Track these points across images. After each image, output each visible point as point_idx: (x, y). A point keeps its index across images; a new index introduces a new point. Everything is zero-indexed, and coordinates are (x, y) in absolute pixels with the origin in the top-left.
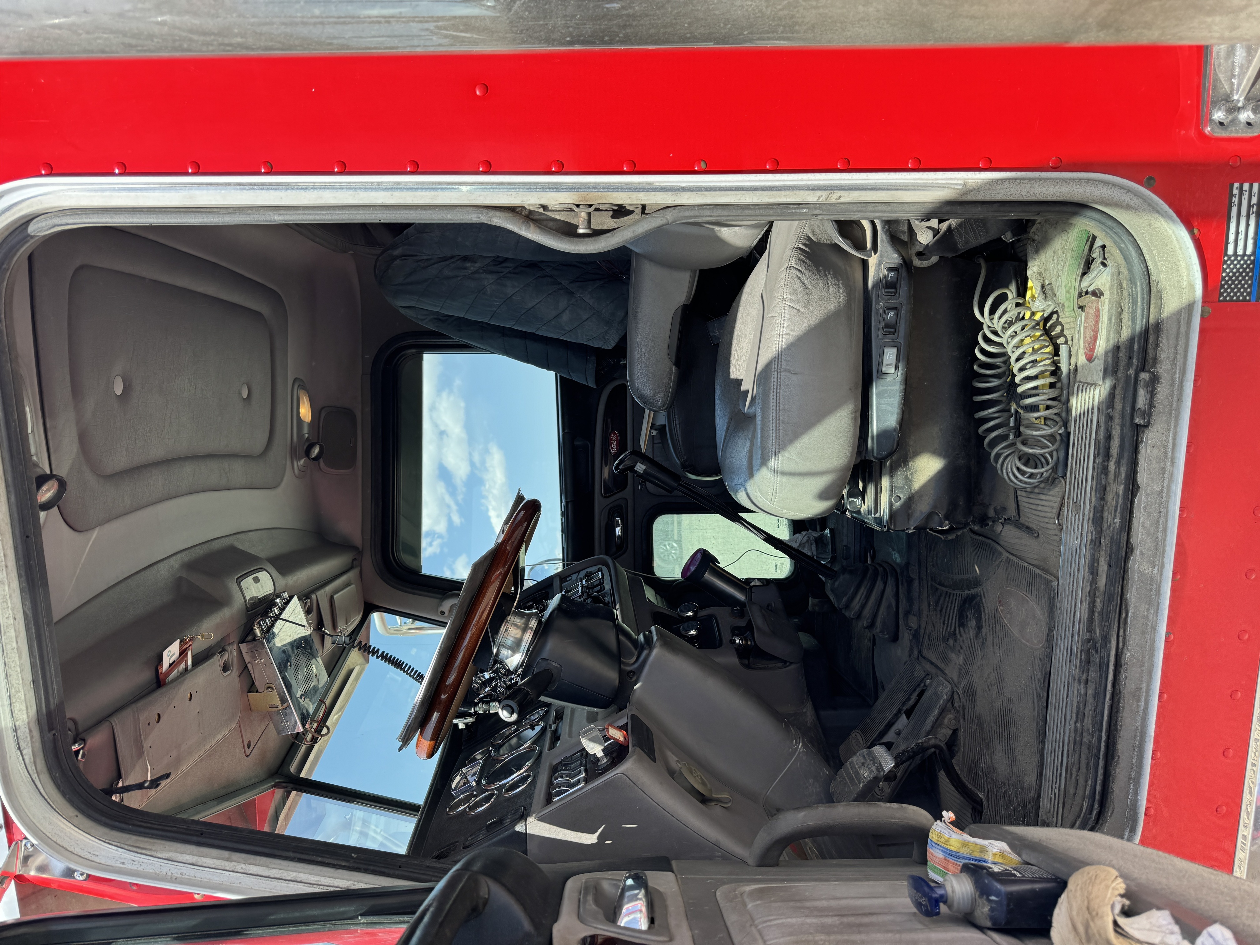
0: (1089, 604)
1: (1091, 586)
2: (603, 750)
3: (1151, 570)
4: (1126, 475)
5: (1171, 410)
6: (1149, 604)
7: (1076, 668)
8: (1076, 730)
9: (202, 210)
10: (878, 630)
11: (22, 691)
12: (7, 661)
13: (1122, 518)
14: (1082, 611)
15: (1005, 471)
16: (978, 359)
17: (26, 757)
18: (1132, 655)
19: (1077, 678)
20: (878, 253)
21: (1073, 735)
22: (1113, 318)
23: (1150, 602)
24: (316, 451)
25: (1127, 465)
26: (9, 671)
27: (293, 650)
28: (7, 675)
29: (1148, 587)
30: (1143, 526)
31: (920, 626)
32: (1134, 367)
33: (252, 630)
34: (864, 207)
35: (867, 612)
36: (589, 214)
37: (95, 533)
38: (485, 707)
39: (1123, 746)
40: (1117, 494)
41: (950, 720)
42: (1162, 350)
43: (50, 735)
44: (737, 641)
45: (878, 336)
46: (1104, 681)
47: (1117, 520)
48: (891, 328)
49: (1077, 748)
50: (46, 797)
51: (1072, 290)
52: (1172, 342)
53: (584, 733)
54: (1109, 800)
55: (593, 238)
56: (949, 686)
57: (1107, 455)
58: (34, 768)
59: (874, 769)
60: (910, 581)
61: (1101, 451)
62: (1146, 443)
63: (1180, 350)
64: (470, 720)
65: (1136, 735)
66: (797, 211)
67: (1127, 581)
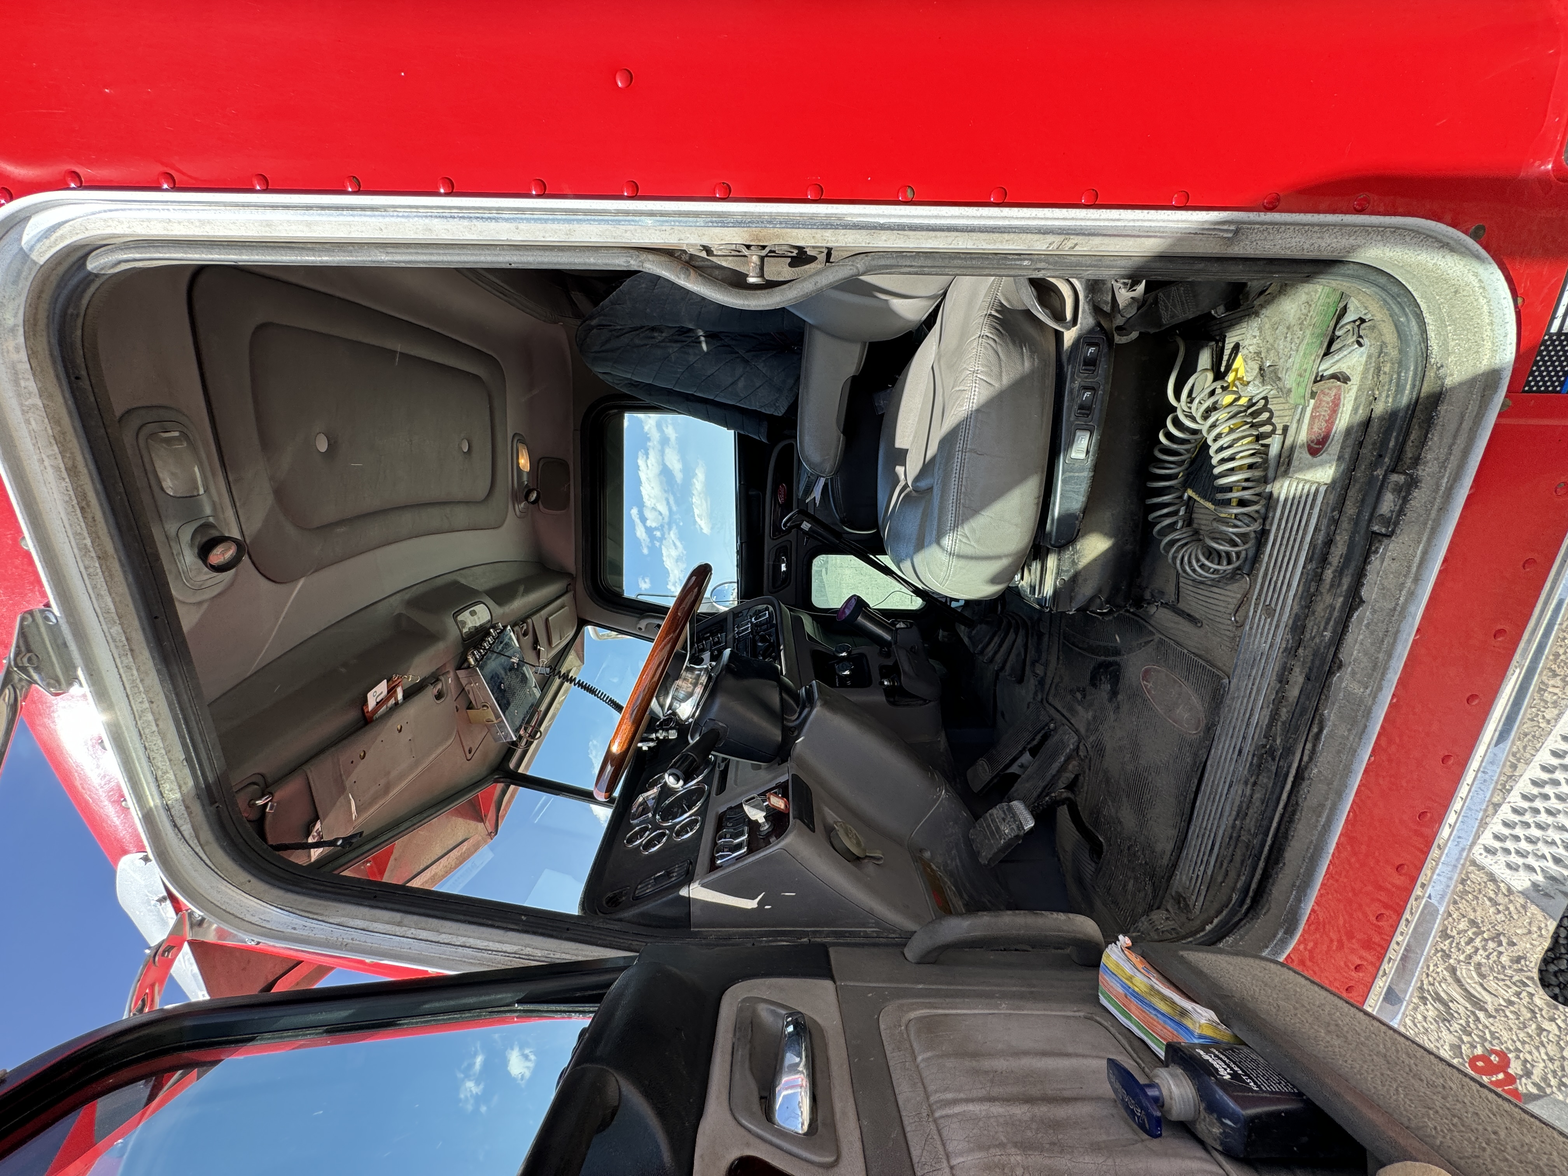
0: (1271, 711)
1: (1277, 693)
2: (765, 817)
3: (1362, 690)
4: (1349, 587)
5: (1428, 520)
6: (1352, 725)
7: (1244, 769)
8: (1234, 827)
9: (293, 245)
10: (1007, 674)
11: (171, 772)
12: (147, 745)
13: (1334, 632)
14: (1260, 716)
15: (1178, 562)
16: (1161, 443)
17: (186, 834)
18: (1320, 772)
19: (1243, 779)
20: (1079, 325)
21: (1230, 830)
22: (1361, 407)
23: (1354, 722)
24: (534, 496)
25: (1353, 575)
26: (152, 755)
27: (506, 672)
28: (149, 758)
29: (1355, 707)
30: (1362, 644)
31: (1045, 674)
32: (1385, 468)
33: (466, 660)
34: (1100, 260)
35: (999, 658)
36: (762, 259)
37: (301, 582)
38: (664, 734)
39: (1292, 854)
40: (1332, 607)
41: (1074, 766)
42: (1430, 449)
43: (213, 809)
44: (886, 683)
45: (1069, 417)
46: (1278, 790)
47: (1328, 634)
48: (1085, 409)
49: (1233, 843)
50: (213, 867)
51: (1307, 374)
52: (1448, 440)
53: (747, 801)
54: (1265, 899)
55: (766, 291)
56: (1076, 737)
57: (1324, 560)
58: (196, 841)
59: (1014, 826)
60: (1040, 636)
61: (1316, 556)
62: (1384, 554)
63: (1457, 450)
64: (652, 744)
65: (1308, 848)
66: (1018, 263)
67: (1327, 697)
